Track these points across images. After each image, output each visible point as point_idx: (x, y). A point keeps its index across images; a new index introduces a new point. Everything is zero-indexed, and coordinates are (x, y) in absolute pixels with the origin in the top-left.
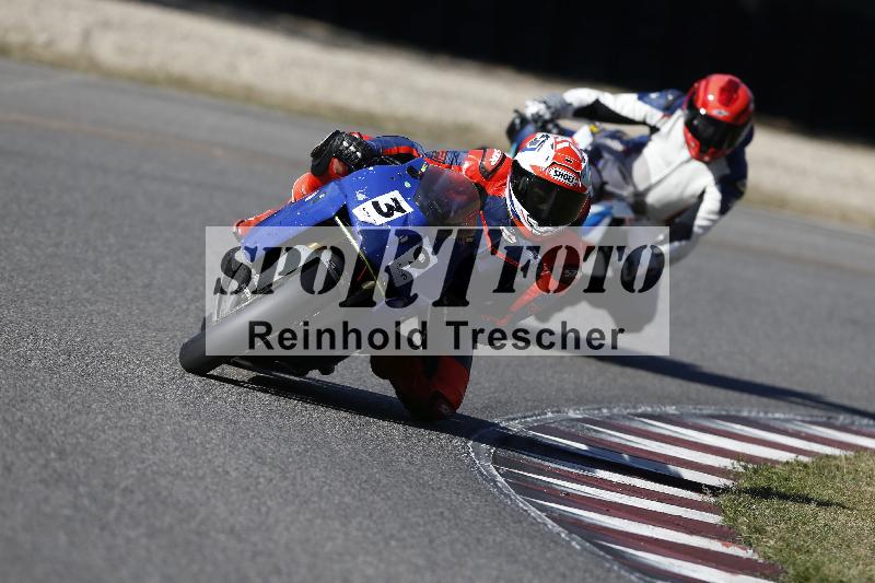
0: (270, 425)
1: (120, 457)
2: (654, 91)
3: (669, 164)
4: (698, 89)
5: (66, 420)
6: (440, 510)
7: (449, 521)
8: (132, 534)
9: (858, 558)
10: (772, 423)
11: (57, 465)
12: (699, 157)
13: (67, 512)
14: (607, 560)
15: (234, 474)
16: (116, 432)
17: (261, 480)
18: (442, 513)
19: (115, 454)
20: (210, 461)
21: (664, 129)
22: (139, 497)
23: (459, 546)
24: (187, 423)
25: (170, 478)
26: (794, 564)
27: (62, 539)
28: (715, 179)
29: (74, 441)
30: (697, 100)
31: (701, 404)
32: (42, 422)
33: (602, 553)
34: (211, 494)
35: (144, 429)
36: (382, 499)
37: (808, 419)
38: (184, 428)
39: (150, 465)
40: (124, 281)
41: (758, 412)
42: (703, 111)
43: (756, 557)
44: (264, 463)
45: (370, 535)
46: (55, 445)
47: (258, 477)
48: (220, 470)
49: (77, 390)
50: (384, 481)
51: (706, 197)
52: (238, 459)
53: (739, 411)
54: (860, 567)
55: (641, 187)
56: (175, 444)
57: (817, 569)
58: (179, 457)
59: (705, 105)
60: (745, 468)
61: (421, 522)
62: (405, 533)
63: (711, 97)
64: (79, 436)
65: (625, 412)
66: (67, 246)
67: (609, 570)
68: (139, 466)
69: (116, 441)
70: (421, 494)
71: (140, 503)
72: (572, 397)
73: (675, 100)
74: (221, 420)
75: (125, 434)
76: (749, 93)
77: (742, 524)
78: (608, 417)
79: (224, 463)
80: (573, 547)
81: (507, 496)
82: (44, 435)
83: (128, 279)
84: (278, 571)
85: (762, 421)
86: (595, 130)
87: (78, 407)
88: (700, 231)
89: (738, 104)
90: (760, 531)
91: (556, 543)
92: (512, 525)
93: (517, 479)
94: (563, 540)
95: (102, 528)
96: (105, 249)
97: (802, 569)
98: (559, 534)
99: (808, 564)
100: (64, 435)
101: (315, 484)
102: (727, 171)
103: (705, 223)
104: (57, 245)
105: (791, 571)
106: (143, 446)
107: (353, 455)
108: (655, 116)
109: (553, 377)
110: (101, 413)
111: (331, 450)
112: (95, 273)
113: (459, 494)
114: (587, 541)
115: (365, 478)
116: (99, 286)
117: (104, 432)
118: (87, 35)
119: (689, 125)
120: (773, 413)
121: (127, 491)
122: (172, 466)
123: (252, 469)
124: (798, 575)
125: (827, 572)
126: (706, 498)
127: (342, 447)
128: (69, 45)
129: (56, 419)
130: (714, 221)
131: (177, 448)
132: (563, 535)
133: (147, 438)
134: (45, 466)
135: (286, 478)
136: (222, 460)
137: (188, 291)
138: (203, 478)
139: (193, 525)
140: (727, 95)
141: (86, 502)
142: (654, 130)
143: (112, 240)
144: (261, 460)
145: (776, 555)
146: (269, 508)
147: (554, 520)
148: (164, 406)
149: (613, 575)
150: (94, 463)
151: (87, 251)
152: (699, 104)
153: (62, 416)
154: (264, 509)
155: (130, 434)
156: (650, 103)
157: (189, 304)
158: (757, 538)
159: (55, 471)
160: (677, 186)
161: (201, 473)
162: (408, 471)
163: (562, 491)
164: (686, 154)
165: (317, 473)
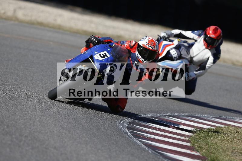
0: (65, 119)
1: (24, 127)
2: (196, 30)
3: (200, 50)
4: (207, 30)
5: (9, 117)
6: (113, 142)
7: (115, 145)
8: (27, 148)
9: (228, 155)
10: (204, 118)
11: (7, 130)
12: (207, 48)
13: (9, 142)
14: (159, 156)
15: (56, 132)
16: (23, 120)
17: (63, 134)
18: (113, 143)
19: (23, 126)
20: (49, 128)
21: (198, 41)
22: (29, 138)
23: (118, 152)
24: (43, 118)
25: (38, 133)
26: (210, 157)
27: (8, 150)
28: (212, 54)
29: (11, 123)
30: (207, 33)
31: (184, 113)
32: (3, 118)
33: (157, 154)
34: (49, 137)
35: (31, 120)
36: (97, 139)
37: (214, 117)
38: (42, 119)
39: (32, 130)
40: (25, 79)
41: (200, 115)
42: (208, 36)
43: (200, 155)
44: (64, 129)
45: (93, 149)
46: (6, 124)
47: (62, 133)
48: (52, 131)
49: (12, 109)
50: (97, 134)
51: (209, 59)
52: (57, 127)
53: (195, 115)
54: (228, 158)
55: (192, 56)
56: (39, 124)
57: (217, 158)
58: (40, 127)
59: (209, 34)
60: (197, 130)
61: (107, 145)
62: (103, 148)
63: (211, 32)
64: (13, 121)
65: (164, 115)
66: (9, 69)
67: (159, 158)
68: (29, 130)
69: (23, 123)
70: (107, 137)
71: (29, 140)
72: (149, 111)
73: (201, 33)
74: (52, 117)
75: (25, 121)
76: (221, 31)
77: (196, 145)
78: (159, 116)
79: (53, 129)
80: (149, 152)
81: (131, 138)
82: (3, 121)
83: (26, 78)
84: (68, 159)
85: (201, 117)
86: (179, 40)
87: (12, 113)
88: (208, 68)
89: (218, 34)
90: (201, 147)
91: (145, 151)
92: (132, 146)
93: (134, 133)
94: (147, 150)
95: (19, 147)
96: (20, 70)
97: (212, 158)
98: (145, 148)
99: (214, 157)
100: (9, 121)
101: (78, 135)
102: (215, 52)
103: (209, 66)
104: (6, 69)
105: (209, 159)
106: (30, 124)
107: (88, 127)
108: (196, 37)
109: (144, 105)
110: (19, 115)
111: (83, 125)
112: (17, 76)
113: (118, 137)
114: (153, 150)
115: (92, 133)
116: (18, 80)
117: (20, 120)
118: (15, 11)
119: (205, 40)
120: (204, 115)
121: (26, 137)
122: (39, 130)
123: (61, 130)
124: (211, 160)
125: (219, 159)
126: (186, 139)
127: (86, 125)
128: (10, 13)
129: (6, 117)
130: (212, 65)
131: (40, 125)
132: (146, 149)
133: (31, 122)
134: (3, 130)
135: (70, 133)
136: (52, 128)
137: (43, 82)
138: (47, 133)
139: (44, 146)
140: (215, 31)
141: (15, 140)
142: (196, 41)
143: (22, 67)
144: (63, 128)
145: (205, 154)
146: (65, 142)
147: (144, 144)
148: (36, 113)
149: (160, 160)
150: (17, 129)
151: (15, 70)
152: (207, 34)
153: (8, 116)
154: (64, 142)
155: (27, 121)
156: (195, 34)
157: (43, 85)
158: (200, 150)
159: (6, 131)
160: (202, 56)
161: (46, 132)
162: (104, 131)
163: (146, 137)
164: (204, 47)
165: (79, 132)
